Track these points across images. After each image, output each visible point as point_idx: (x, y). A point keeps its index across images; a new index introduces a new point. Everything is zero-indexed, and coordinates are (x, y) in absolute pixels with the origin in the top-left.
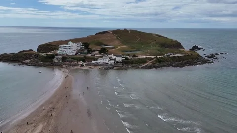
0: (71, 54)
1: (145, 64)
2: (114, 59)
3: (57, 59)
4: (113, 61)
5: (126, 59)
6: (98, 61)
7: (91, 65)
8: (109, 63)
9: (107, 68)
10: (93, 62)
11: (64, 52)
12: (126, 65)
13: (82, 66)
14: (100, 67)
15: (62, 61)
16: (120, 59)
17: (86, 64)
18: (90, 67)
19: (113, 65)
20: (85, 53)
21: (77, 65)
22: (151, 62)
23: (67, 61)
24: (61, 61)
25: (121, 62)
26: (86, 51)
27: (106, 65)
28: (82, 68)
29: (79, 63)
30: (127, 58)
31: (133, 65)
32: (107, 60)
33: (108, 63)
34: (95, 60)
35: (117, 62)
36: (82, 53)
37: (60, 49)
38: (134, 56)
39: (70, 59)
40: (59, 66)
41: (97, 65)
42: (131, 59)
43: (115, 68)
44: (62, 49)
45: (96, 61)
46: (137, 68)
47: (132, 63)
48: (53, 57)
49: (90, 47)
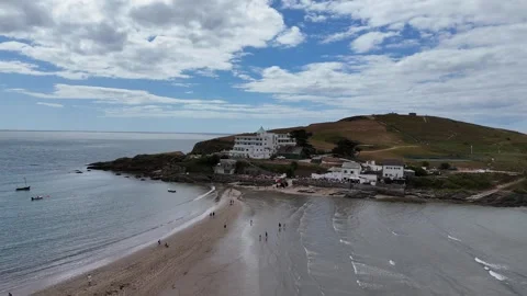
0: (260, 157)
1: (489, 193)
2: (379, 173)
3: (224, 166)
4: (374, 177)
5: (416, 174)
6: (328, 175)
7: (307, 185)
8: (362, 181)
9: (355, 193)
10: (315, 176)
11: (245, 152)
12: (418, 193)
13: (284, 185)
14: (332, 191)
15: (236, 172)
16: (397, 172)
17: (294, 183)
18: (303, 189)
19: (372, 189)
20: (296, 156)
21: (269, 184)
22: (508, 189)
23: (247, 173)
24: (232, 172)
25: (399, 182)
26: (298, 151)
27: (351, 187)
28: (283, 190)
29: (276, 178)
30: (419, 173)
31: (443, 192)
32: (357, 172)
33: (357, 181)
34: (319, 173)
35: (388, 181)
36: (288, 156)
37: (236, 146)
38: (445, 167)
39: (256, 169)
40: (224, 182)
41: (324, 184)
42: (436, 173)
43: (378, 197)
44: (241, 146)
45: (322, 176)
46: (460, 201)
47: (438, 185)
48: (215, 161)
49: (310, 141)
